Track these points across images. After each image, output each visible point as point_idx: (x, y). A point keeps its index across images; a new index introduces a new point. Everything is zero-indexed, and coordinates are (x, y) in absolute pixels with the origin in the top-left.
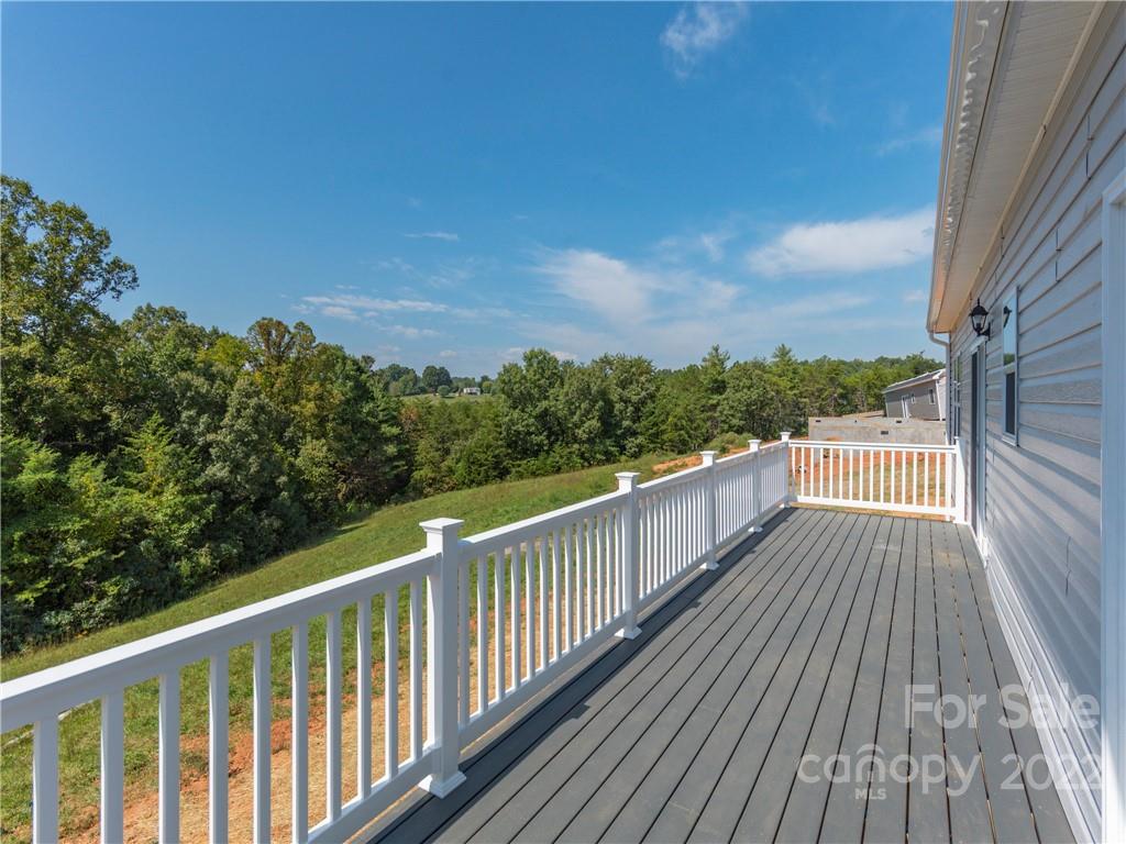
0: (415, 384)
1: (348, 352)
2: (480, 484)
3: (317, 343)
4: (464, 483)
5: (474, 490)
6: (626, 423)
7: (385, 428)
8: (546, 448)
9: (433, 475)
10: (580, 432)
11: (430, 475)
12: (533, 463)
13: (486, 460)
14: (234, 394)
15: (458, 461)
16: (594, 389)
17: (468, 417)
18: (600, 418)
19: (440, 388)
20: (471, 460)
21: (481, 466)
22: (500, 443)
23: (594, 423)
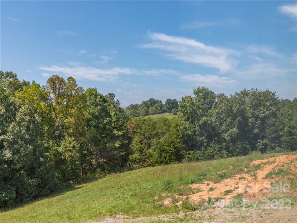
0: (161, 108)
1: (99, 92)
2: (166, 163)
3: (78, 87)
4: (157, 162)
5: (162, 167)
6: (256, 131)
7: (115, 132)
8: (205, 144)
9: (140, 157)
10: (226, 135)
11: (138, 157)
12: (198, 153)
13: (170, 150)
14: (19, 114)
15: (155, 150)
16: (235, 110)
17: (165, 126)
18: (238, 127)
19: (173, 109)
20: (162, 150)
21: (167, 153)
22: (178, 140)
23: (235, 130)
